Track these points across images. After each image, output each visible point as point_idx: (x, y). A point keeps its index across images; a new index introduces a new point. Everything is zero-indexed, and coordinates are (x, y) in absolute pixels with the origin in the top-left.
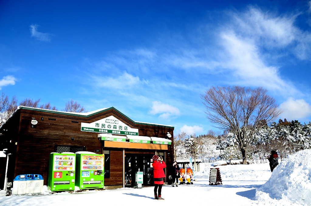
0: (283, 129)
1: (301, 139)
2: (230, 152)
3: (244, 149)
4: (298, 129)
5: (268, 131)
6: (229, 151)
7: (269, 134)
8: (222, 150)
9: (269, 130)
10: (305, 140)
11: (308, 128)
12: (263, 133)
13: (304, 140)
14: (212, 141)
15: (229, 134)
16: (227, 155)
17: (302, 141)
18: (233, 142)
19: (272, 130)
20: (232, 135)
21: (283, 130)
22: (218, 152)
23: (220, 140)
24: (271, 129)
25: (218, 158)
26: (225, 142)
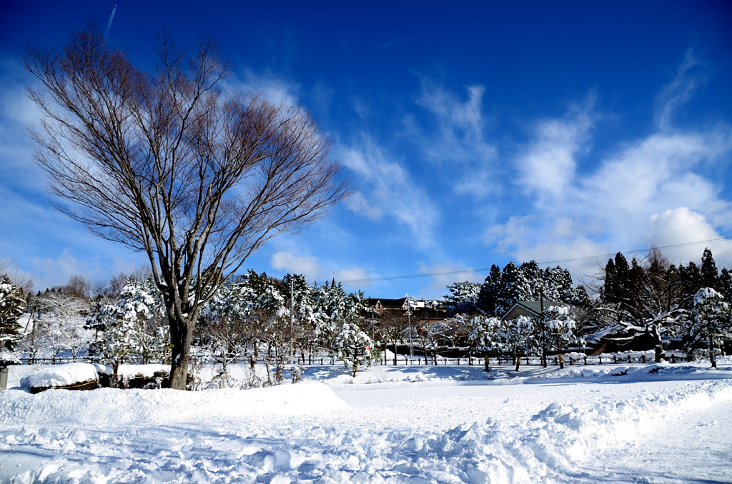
0: (271, 289)
1: (309, 318)
2: (122, 334)
3: (183, 320)
4: (305, 294)
5: (231, 290)
6: (119, 333)
7: (232, 298)
8: (100, 333)
9: (234, 288)
10: (318, 321)
11: (322, 294)
12: (219, 295)
13: (316, 322)
14: (77, 305)
15: (126, 288)
16: (112, 346)
17: (312, 322)
18: (136, 310)
19: (244, 289)
20: (133, 292)
21: (269, 291)
22: (88, 336)
23: (98, 305)
24: (241, 286)
25: (81, 353)
26: (112, 310)
